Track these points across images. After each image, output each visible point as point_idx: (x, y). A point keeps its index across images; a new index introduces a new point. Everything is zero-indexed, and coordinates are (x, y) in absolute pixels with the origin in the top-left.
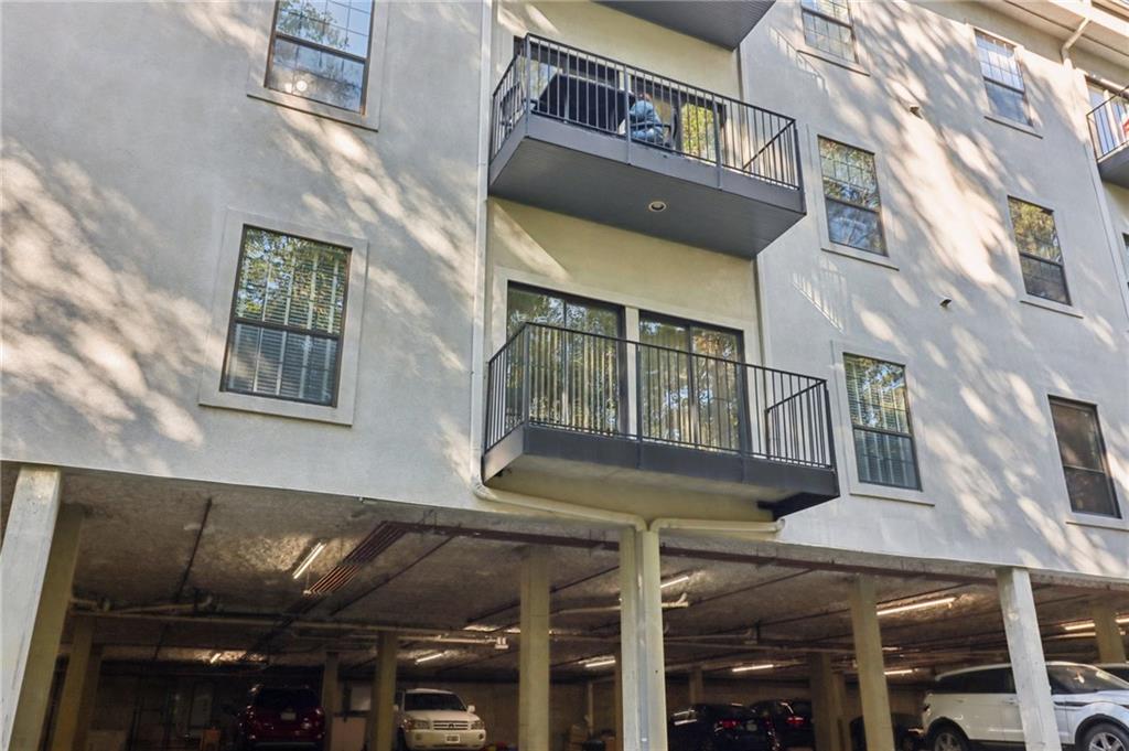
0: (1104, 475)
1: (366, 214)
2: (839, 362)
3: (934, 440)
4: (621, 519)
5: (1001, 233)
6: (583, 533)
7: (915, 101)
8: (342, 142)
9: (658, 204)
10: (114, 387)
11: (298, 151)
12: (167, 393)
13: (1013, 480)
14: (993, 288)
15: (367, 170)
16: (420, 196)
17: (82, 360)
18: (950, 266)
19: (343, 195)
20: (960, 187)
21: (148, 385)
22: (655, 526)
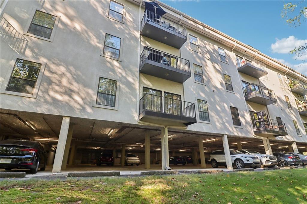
0: (238, 119)
1: (120, 75)
2: (197, 100)
3: (211, 113)
4: (161, 126)
5: (222, 80)
6: (155, 128)
7: (208, 58)
8: (116, 63)
9: (167, 74)
10: (79, 104)
11: (109, 65)
12: (87, 105)
13: (224, 120)
14: (221, 89)
15: (120, 68)
16: (128, 72)
17: (73, 99)
18: (214, 85)
19: (116, 72)
20: (216, 72)
21: (84, 103)
22: (167, 127)
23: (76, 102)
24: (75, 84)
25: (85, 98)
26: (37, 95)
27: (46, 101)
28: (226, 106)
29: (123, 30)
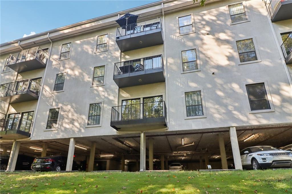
1: (103, 97)
2: (184, 94)
4: (137, 132)
7: (207, 32)
8: (101, 89)
9: (140, 80)
10: (77, 128)
11: (95, 92)
12: (82, 127)
13: (230, 108)
14: (228, 65)
15: (103, 91)
16: (110, 92)
17: (74, 125)
18: (215, 65)
19: (100, 96)
20: (219, 46)
21: (80, 126)
22: (143, 132)
23: (76, 127)
24: (75, 115)
25: (81, 123)
26: (58, 127)
27: (62, 131)
28: (235, 86)
29: (106, 57)
